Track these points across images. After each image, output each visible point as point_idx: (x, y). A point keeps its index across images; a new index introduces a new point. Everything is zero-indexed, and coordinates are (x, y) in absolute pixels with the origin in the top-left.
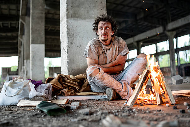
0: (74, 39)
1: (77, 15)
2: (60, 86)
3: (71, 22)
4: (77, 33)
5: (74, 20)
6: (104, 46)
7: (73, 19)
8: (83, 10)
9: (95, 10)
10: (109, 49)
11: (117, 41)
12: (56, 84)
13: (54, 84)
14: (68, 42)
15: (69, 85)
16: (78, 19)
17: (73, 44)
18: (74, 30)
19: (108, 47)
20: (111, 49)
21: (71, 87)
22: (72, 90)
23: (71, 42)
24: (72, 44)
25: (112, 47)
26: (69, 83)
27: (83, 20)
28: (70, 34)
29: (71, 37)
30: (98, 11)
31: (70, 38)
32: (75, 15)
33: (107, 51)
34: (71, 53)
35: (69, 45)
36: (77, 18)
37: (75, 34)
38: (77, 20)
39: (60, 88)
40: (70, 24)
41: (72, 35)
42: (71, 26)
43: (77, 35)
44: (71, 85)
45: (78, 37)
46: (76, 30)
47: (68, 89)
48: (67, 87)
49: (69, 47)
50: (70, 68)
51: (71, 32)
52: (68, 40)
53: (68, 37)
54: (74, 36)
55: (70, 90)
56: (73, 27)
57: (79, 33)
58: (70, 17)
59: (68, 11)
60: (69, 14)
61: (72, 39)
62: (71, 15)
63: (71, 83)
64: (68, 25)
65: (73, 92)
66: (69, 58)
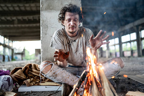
0: (48, 30)
1: (51, 8)
2: (23, 76)
4: (51, 24)
5: (48, 12)
6: (69, 38)
7: (47, 11)
8: (57, 2)
10: (75, 41)
11: (84, 33)
12: (20, 75)
13: (18, 75)
15: (35, 74)
16: (52, 11)
17: (47, 35)
18: (48, 21)
19: (73, 39)
20: (77, 41)
21: (36, 77)
22: (38, 79)
23: (44, 32)
24: (46, 34)
25: (78, 39)
26: (35, 73)
27: (56, 11)
28: (44, 25)
29: (45, 28)
32: (49, 7)
33: (73, 42)
34: (45, 43)
35: (43, 35)
36: (51, 10)
37: (49, 26)
38: (51, 12)
39: (23, 78)
40: (44, 17)
41: (46, 26)
43: (51, 26)
44: (37, 75)
45: (52, 28)
46: (50, 21)
47: (34, 79)
48: (33, 76)
49: (43, 38)
50: (43, 57)
51: (45, 24)
52: (42, 31)
53: (42, 28)
54: (48, 27)
55: (35, 79)
56: (47, 18)
57: (53, 24)
58: (44, 10)
59: (42, 5)
60: (43, 7)
61: (46, 30)
62: (45, 8)
63: (37, 73)
64: (42, 18)
65: (38, 81)
66: (43, 48)
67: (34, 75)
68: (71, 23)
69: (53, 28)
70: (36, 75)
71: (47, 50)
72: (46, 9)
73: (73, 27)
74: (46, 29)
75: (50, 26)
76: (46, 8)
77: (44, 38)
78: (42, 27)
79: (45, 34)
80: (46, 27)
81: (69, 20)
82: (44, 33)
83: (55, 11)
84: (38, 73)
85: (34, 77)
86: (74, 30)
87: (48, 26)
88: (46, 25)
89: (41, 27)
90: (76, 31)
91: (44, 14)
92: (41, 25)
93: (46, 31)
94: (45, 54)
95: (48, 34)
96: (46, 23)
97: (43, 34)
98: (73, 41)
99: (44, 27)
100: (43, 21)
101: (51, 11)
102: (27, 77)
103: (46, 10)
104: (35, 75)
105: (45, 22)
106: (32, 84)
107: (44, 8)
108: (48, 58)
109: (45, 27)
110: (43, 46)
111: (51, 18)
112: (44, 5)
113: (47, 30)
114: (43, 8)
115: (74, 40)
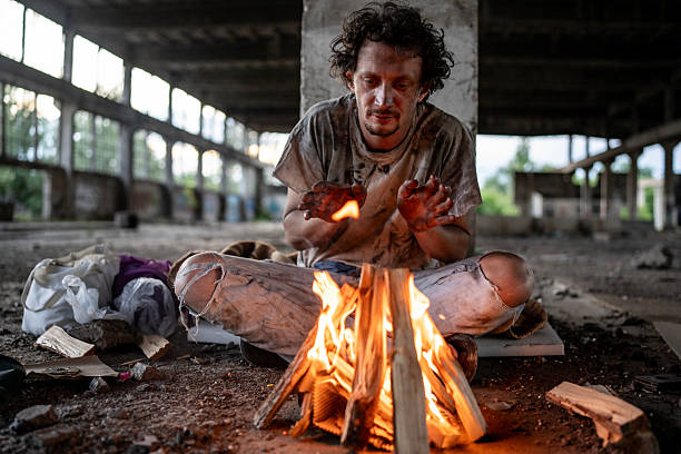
5: (331, 32)
10: (387, 168)
28: (313, 89)
29: (317, 99)
32: (337, 13)
33: (376, 172)
37: (333, 91)
51: (320, 83)
53: (307, 100)
58: (316, 25)
59: (310, 2)
60: (315, 11)
62: (320, 15)
64: (306, 58)
68: (379, 93)
72: (323, 19)
73: (384, 114)
76: (326, 17)
78: (306, 97)
80: (322, 96)
81: (374, 81)
86: (390, 126)
87: (329, 92)
88: (321, 89)
89: (303, 97)
90: (396, 130)
91: (313, 42)
92: (304, 89)
96: (322, 81)
98: (380, 170)
99: (313, 98)
100: (309, 72)
103: (323, 26)
105: (317, 77)
107: (317, 16)
109: (317, 96)
112: (317, 4)
114: (313, 16)
115: (384, 167)
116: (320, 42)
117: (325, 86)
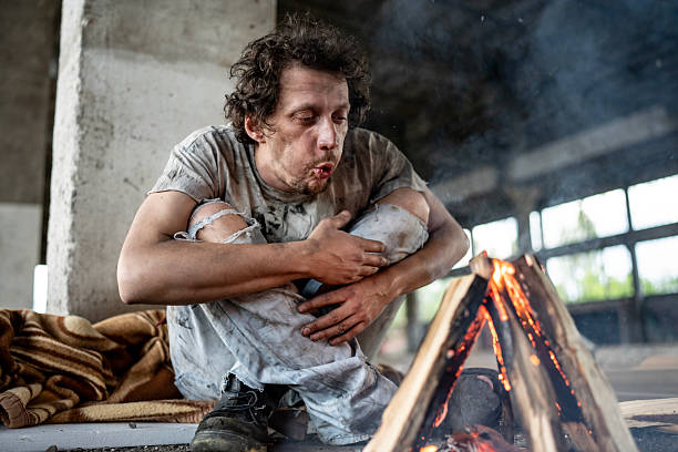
0: (114, 144)
1: (134, 39)
3: (101, 67)
4: (128, 121)
5: (117, 57)
7: (111, 51)
8: (164, 20)
9: (225, 28)
10: (300, 209)
14: (81, 155)
15: (51, 363)
16: (141, 56)
17: (107, 170)
18: (112, 103)
21: (58, 378)
22: (69, 392)
23: (92, 155)
24: (97, 166)
26: (54, 354)
27: (161, 61)
28: (92, 119)
29: (97, 134)
30: (237, 33)
31: (89, 139)
32: (125, 36)
33: (290, 214)
34: (91, 212)
35: (85, 170)
36: (135, 49)
37: (117, 125)
38: (133, 59)
40: (97, 76)
41: (100, 125)
42: (102, 86)
43: (128, 128)
44: (64, 367)
45: (135, 138)
46: (125, 103)
47: (45, 388)
48: (40, 375)
49: (84, 183)
50: (78, 282)
51: (101, 114)
52: (81, 148)
53: (81, 133)
54: (112, 134)
55: (53, 391)
56: (109, 87)
57: (139, 118)
58: (99, 44)
59: (90, 16)
60: (96, 27)
61: (103, 144)
62: (104, 33)
63: (62, 356)
64: (82, 80)
65: (68, 403)
66: (79, 234)
67: (47, 366)
69: (140, 138)
70: (57, 365)
71: (102, 246)
72: (107, 39)
74: (101, 137)
75: (126, 130)
76: (111, 37)
77: (86, 186)
78: (81, 128)
79: (95, 163)
80: (104, 130)
82: (90, 159)
83: (152, 57)
84: (67, 353)
85: (44, 377)
87: (112, 127)
88: (103, 120)
91: (95, 62)
93: (100, 152)
94: (87, 270)
95: (112, 168)
96: (104, 112)
97: (86, 163)
98: (292, 211)
99: (91, 130)
100: (86, 97)
101: (132, 54)
102: (9, 379)
103: (108, 46)
104: (53, 368)
105: (98, 105)
106: (43, 416)
107: (99, 33)
108: (103, 292)
109: (97, 129)
110: (78, 227)
111: (129, 90)
112: (101, 20)
113: (107, 145)
114: (95, 33)
116: (102, 64)
117: (106, 118)
